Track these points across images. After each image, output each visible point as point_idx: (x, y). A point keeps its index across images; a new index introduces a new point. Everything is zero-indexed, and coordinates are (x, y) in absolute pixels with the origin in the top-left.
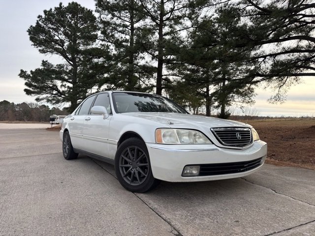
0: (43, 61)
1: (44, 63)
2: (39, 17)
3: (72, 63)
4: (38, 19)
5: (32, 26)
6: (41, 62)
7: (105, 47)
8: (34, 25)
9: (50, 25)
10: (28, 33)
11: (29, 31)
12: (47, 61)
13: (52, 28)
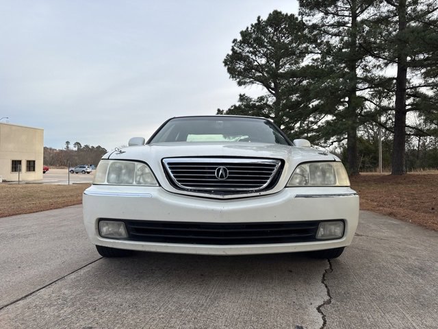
0: (240, 95)
1: (242, 98)
2: (235, 41)
3: (274, 92)
4: (233, 44)
5: (228, 55)
6: (239, 97)
7: (318, 62)
8: (231, 53)
9: (247, 49)
10: (224, 64)
11: (225, 62)
12: (244, 95)
13: (251, 52)
